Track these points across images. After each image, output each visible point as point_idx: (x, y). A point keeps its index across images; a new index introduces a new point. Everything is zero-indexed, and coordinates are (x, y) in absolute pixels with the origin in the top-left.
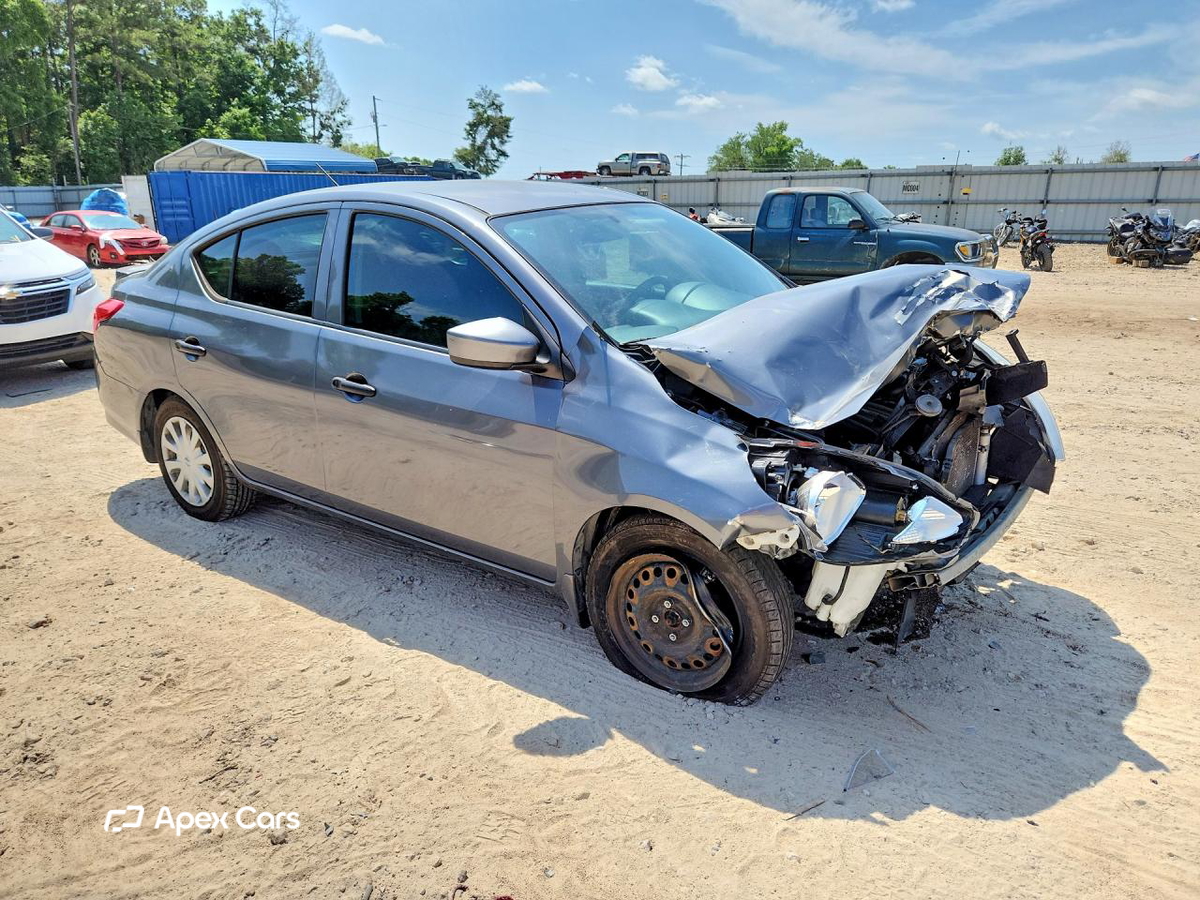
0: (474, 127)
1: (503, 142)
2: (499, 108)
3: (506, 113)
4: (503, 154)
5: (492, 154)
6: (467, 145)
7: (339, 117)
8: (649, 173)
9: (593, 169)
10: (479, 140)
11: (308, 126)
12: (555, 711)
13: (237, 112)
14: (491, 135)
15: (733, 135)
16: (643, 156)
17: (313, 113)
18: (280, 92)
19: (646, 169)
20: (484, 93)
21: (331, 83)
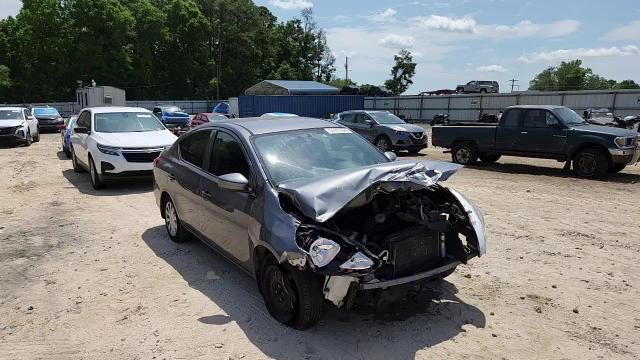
0: (395, 70)
1: (410, 76)
2: (410, 59)
3: (413, 62)
4: (411, 82)
5: (404, 82)
6: (392, 78)
7: (330, 67)
8: (486, 92)
9: (454, 89)
10: (398, 75)
11: (316, 71)
12: (222, 312)
13: (285, 66)
14: (404, 73)
15: (546, 68)
16: (483, 82)
17: (319, 65)
18: (304, 57)
19: (485, 90)
20: (403, 52)
21: (328, 51)
